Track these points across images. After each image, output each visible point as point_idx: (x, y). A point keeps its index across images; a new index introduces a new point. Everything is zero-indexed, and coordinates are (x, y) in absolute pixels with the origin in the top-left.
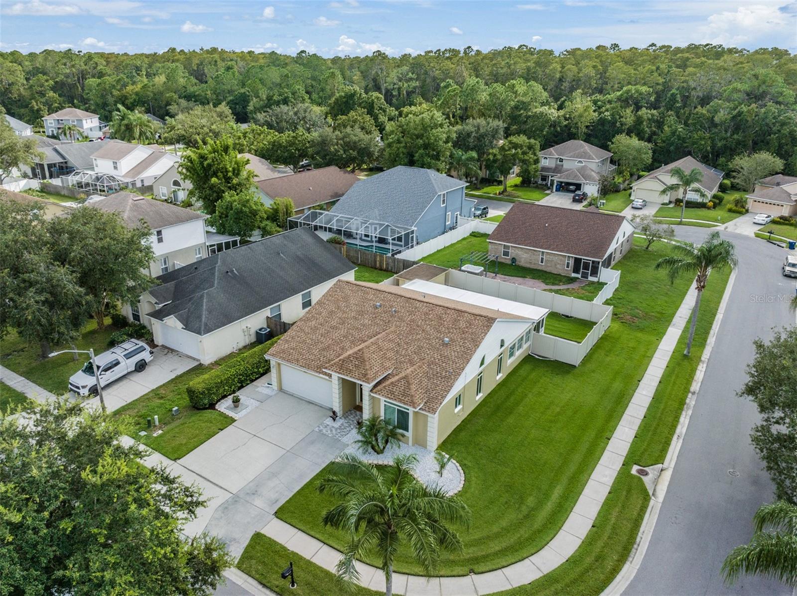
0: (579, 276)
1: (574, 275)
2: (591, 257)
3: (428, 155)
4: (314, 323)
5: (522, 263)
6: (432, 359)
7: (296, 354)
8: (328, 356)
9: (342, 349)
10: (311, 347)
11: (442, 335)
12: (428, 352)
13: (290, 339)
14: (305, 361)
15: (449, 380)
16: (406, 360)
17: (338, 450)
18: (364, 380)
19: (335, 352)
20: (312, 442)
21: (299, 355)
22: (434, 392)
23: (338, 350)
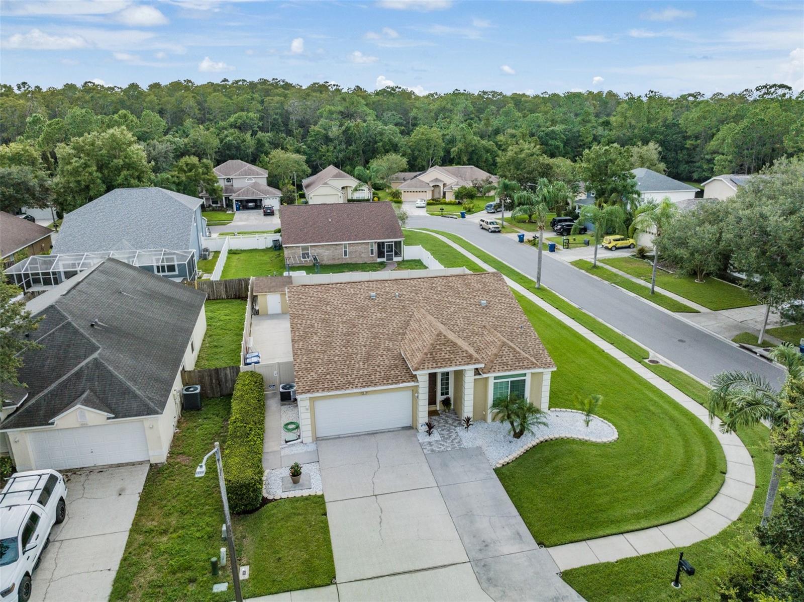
0: (384, 260)
1: (379, 260)
2: (393, 238)
4: (316, 338)
6: (491, 323)
7: (340, 378)
8: (382, 363)
9: (389, 350)
10: (348, 362)
11: (472, 301)
12: (479, 319)
13: (309, 366)
14: (361, 380)
15: (529, 334)
16: (470, 334)
17: (480, 457)
18: (474, 362)
19: (384, 357)
20: (444, 465)
21: (345, 377)
22: (530, 349)
23: (385, 353)
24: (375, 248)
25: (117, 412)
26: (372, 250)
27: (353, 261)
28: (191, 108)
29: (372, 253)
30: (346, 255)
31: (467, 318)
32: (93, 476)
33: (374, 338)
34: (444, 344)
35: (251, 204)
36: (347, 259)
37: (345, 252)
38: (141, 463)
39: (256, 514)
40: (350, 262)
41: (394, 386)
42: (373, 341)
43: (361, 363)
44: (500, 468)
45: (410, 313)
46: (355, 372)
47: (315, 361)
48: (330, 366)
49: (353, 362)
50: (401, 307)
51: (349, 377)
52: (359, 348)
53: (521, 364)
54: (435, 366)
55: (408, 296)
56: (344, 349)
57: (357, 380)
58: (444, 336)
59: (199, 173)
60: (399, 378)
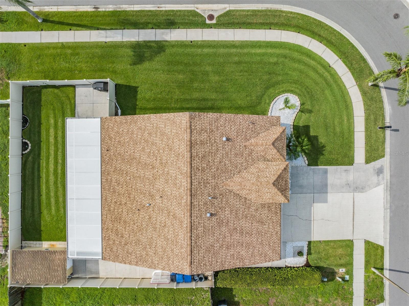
6: (243, 141)
8: (266, 215)
11: (220, 146)
12: (238, 147)
13: (263, 255)
14: (276, 227)
15: (255, 120)
16: (251, 158)
17: (298, 169)
19: (262, 213)
22: (266, 125)
23: (259, 212)
31: (236, 155)
46: (270, 230)
47: (260, 252)
48: (265, 244)
49: (263, 231)
50: (221, 196)
51: (273, 233)
55: (210, 190)
58: (274, 181)
60: (277, 207)
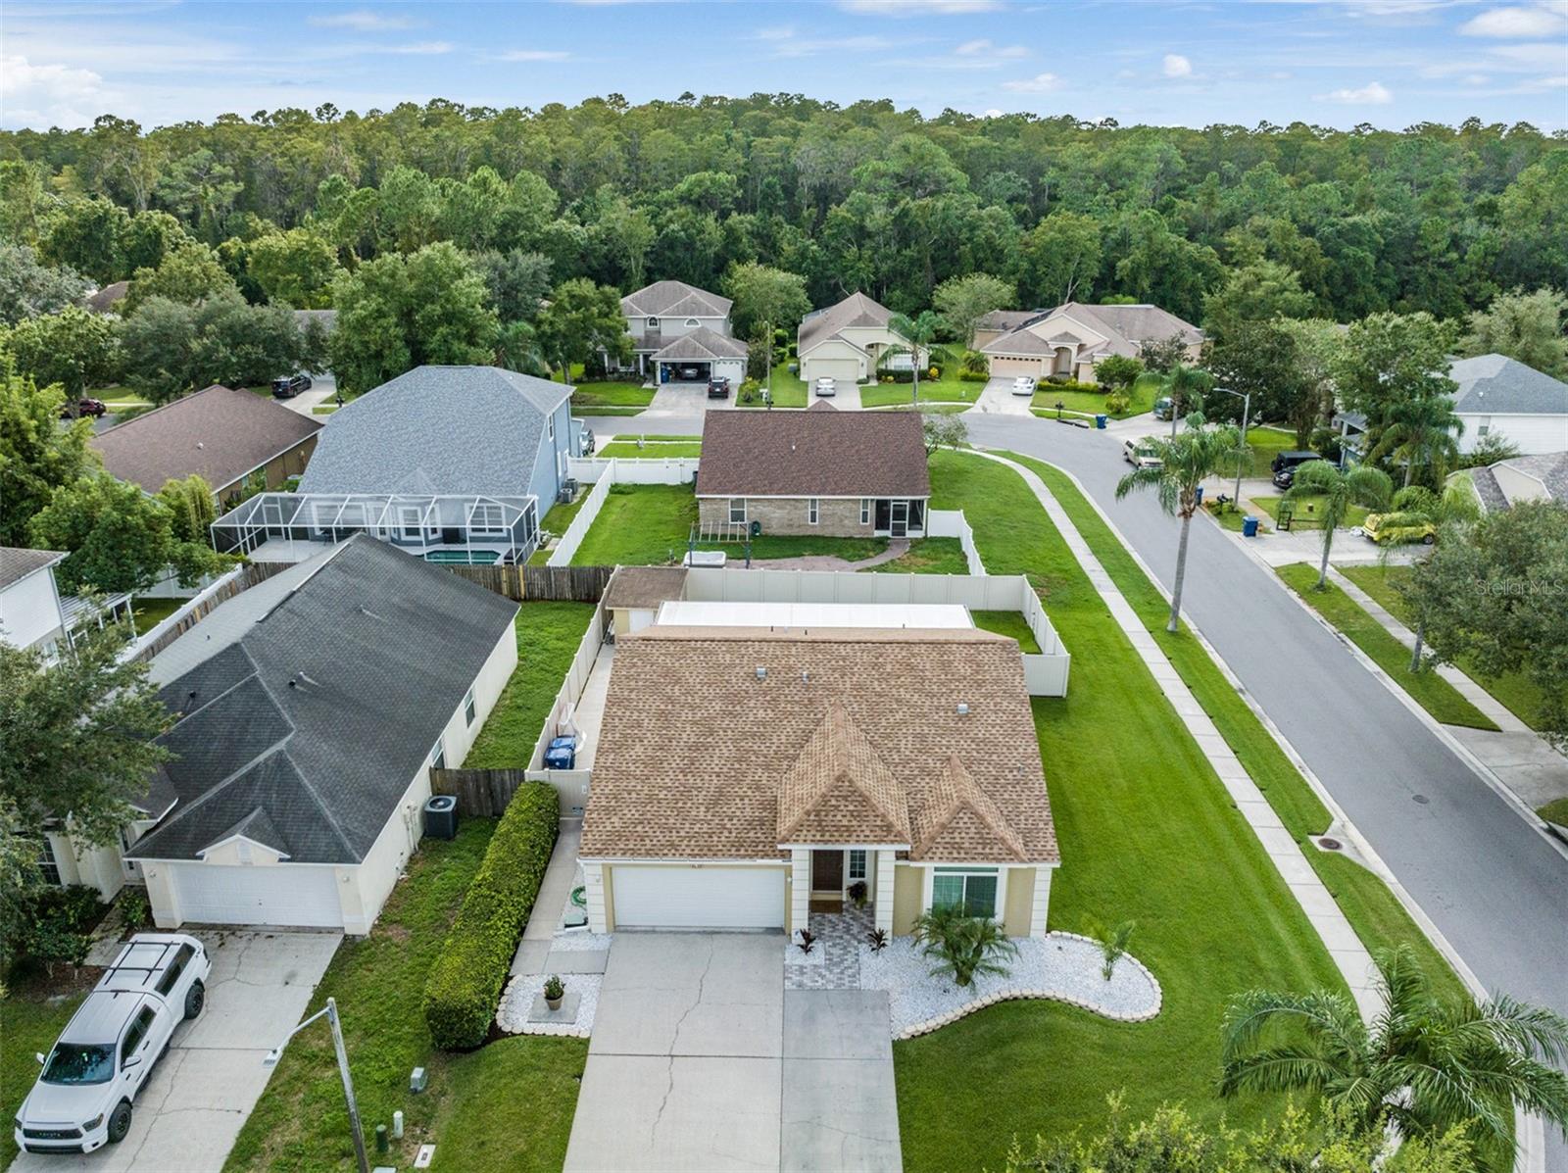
0: (888, 533)
1: (878, 534)
2: (908, 494)
3: (457, 336)
4: (639, 749)
5: (775, 529)
6: (963, 753)
7: (658, 833)
8: (738, 814)
9: (758, 788)
10: (680, 805)
11: (943, 700)
12: (944, 742)
13: (613, 803)
14: (692, 843)
15: (1030, 785)
16: (916, 773)
17: (878, 1012)
18: (893, 838)
19: (746, 801)
20: (810, 1018)
21: (668, 834)
22: (1022, 818)
23: (749, 793)
24: (871, 510)
25: (296, 851)
26: (865, 514)
27: (827, 533)
28: (611, 159)
29: (865, 520)
30: (813, 520)
31: (923, 737)
32: (260, 944)
33: (739, 761)
34: (845, 798)
35: (689, 372)
36: (816, 528)
37: (813, 514)
38: (330, 931)
39: (473, 1057)
40: (821, 534)
41: (747, 862)
42: (737, 766)
43: (703, 809)
44: (907, 1040)
45: (820, 716)
46: (687, 825)
47: (626, 796)
48: (648, 808)
49: (689, 805)
50: (806, 702)
51: (674, 834)
52: (707, 778)
53: (987, 851)
54: (818, 837)
55: (825, 679)
56: (681, 777)
57: (685, 842)
58: (850, 781)
59: (592, 315)
60: (760, 848)
